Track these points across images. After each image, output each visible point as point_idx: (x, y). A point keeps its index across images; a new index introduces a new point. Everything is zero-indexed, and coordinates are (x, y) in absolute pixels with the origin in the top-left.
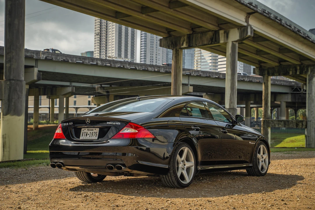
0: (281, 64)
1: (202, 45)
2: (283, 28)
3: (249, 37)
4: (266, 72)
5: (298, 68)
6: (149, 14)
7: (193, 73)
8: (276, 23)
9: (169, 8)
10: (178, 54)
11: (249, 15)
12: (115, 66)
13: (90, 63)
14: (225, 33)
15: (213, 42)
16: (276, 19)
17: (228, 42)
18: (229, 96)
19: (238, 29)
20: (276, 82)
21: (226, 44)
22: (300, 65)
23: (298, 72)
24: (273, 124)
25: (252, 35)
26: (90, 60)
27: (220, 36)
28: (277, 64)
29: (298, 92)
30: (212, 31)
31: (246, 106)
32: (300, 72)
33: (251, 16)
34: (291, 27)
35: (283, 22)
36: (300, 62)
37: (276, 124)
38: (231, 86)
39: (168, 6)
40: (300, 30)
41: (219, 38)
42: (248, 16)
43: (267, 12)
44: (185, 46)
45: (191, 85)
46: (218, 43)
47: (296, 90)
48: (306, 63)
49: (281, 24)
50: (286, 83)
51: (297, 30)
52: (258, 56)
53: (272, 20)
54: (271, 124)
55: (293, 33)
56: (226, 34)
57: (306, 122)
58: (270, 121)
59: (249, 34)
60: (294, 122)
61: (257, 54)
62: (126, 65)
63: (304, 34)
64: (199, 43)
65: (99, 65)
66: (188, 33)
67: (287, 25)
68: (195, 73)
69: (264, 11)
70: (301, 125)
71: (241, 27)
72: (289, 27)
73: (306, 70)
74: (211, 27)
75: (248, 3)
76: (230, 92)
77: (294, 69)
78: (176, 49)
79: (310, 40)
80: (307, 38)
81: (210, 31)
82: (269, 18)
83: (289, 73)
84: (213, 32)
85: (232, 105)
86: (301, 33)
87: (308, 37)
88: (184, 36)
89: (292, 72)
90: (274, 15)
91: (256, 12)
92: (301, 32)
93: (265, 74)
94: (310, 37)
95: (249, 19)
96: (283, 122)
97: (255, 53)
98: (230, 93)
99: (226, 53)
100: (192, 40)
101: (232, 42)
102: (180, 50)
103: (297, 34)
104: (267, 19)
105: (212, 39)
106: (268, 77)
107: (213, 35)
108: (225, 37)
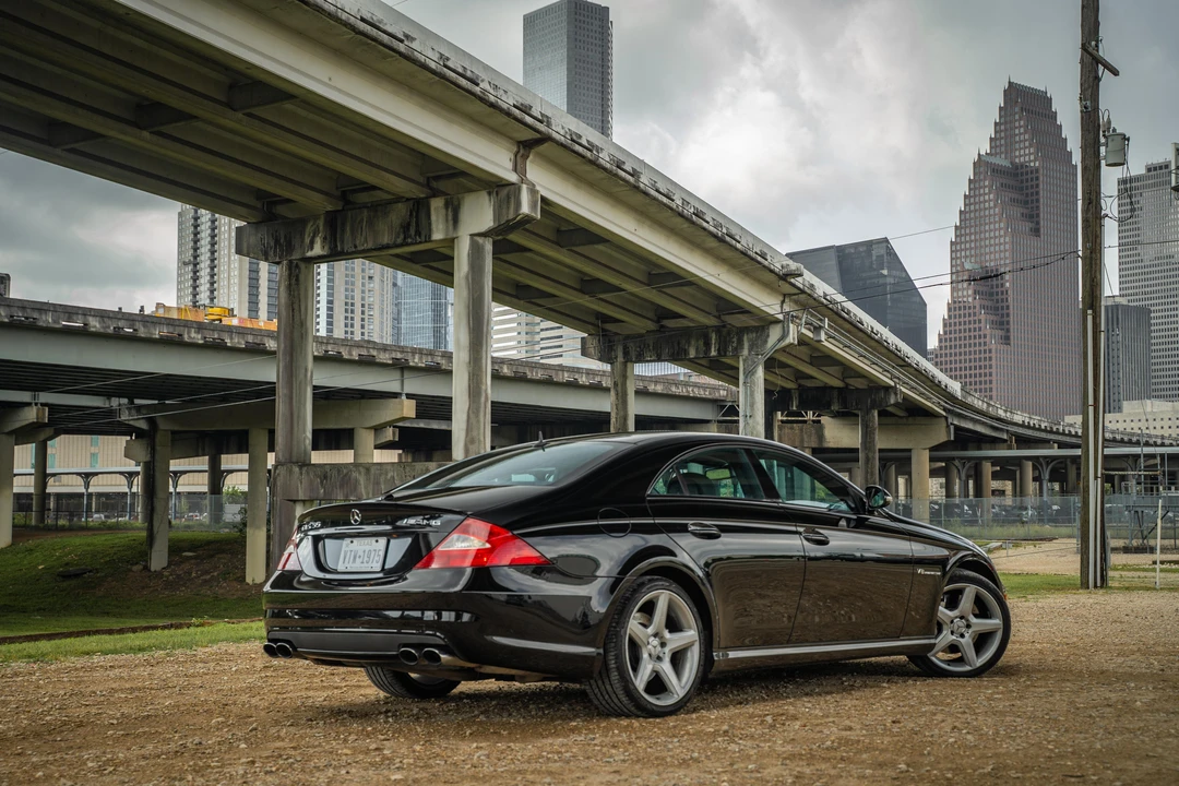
0: (661, 326)
1: (375, 249)
2: (646, 200)
3: (528, 220)
4: (620, 352)
5: (714, 336)
6: (164, 129)
7: (416, 360)
8: (621, 182)
9: (230, 105)
10: (297, 280)
11: (524, 148)
12: (148, 336)
13: (59, 323)
14: (447, 205)
15: (410, 237)
17: (457, 237)
18: (465, 417)
19: (489, 194)
20: (674, 389)
21: (451, 242)
22: (718, 330)
23: (713, 349)
25: (536, 213)
26: (62, 315)
27: (433, 218)
28: (651, 326)
30: (408, 199)
32: (719, 350)
33: (533, 152)
34: (673, 200)
35: (644, 180)
36: (719, 317)
38: (469, 386)
39: (223, 99)
40: (704, 214)
41: (430, 224)
42: (522, 151)
43: (585, 143)
44: (318, 250)
45: (409, 396)
46: (426, 242)
48: (737, 321)
49: (637, 188)
50: (702, 392)
51: (691, 211)
52: (587, 297)
53: (605, 169)
55: (680, 220)
56: (450, 210)
59: (525, 209)
61: (582, 291)
62: (189, 333)
63: (715, 227)
64: (366, 241)
65: (92, 329)
66: (329, 208)
67: (657, 191)
68: (421, 359)
69: (575, 138)
71: (498, 186)
72: (665, 200)
73: (735, 345)
74: (400, 186)
75: (515, 106)
76: (468, 406)
77: (701, 343)
78: (291, 262)
79: (738, 246)
80: (728, 239)
81: (399, 199)
82: (594, 163)
83: (686, 352)
84: (411, 202)
85: (472, 448)
86: (708, 222)
87: (731, 236)
88: (316, 217)
89: (697, 349)
90: (611, 155)
91: (548, 139)
92: (708, 219)
93: (616, 358)
94: (738, 238)
95: (528, 162)
97: (578, 287)
98: (466, 410)
99: (452, 274)
100: (343, 231)
101: (472, 236)
102: (302, 265)
103: (693, 223)
104: (588, 168)
105: (405, 228)
106: (625, 364)
107: (411, 215)
108: (447, 220)
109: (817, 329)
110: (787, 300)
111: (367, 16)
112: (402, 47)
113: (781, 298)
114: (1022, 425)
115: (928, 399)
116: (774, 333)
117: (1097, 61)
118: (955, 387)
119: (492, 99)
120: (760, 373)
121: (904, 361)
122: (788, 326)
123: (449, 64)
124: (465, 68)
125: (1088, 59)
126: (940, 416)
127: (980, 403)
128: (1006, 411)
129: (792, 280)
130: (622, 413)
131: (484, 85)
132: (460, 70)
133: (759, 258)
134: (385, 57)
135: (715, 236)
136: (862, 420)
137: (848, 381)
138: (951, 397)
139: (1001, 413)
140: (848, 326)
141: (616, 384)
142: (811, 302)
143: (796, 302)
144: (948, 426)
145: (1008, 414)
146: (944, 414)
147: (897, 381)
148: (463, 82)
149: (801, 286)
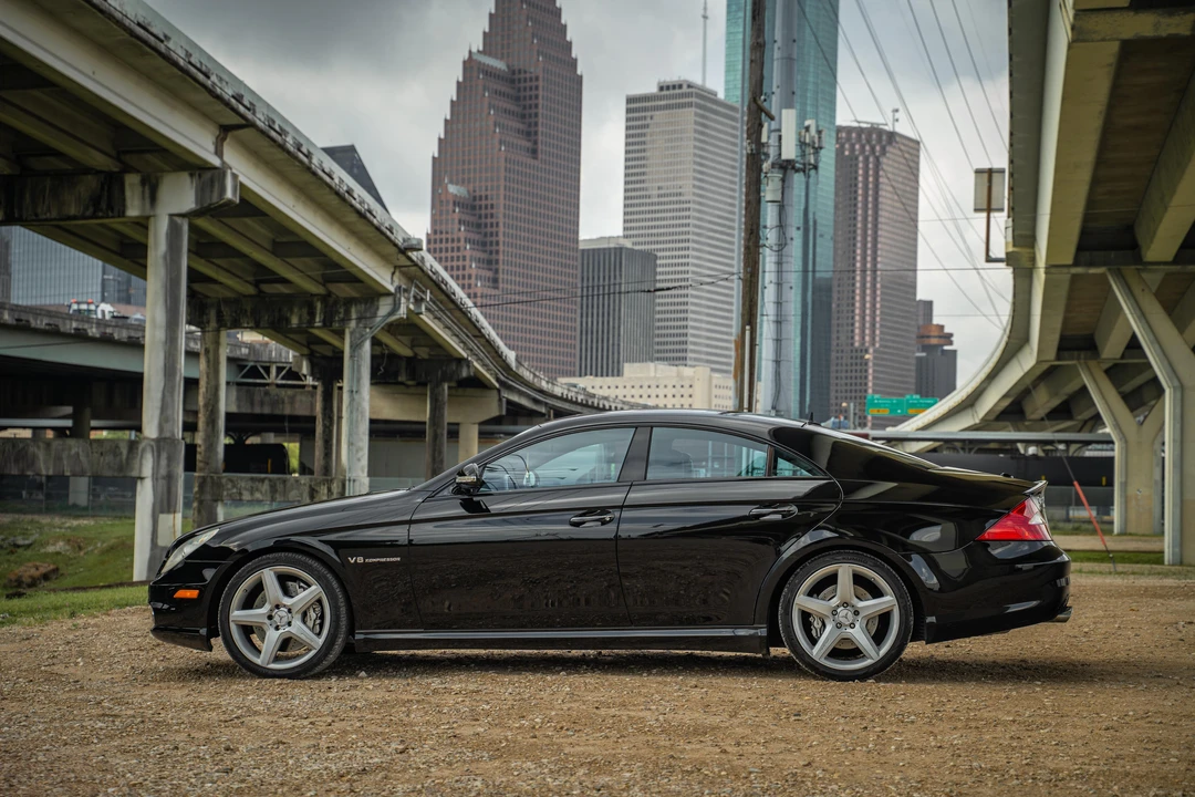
0: (261, 291)
1: (60, 220)
2: (313, 179)
4: (213, 314)
5: (319, 306)
8: (297, 163)
11: (225, 131)
14: (143, 182)
15: (101, 210)
16: (299, 150)
17: (154, 216)
18: (159, 395)
19: (191, 175)
21: (143, 224)
22: (325, 298)
23: (317, 320)
24: (235, 490)
25: (236, 198)
27: (128, 193)
28: (251, 290)
29: (258, 381)
30: (98, 172)
31: (74, 423)
32: (324, 321)
33: (230, 135)
34: (332, 179)
35: (315, 161)
36: (324, 285)
37: (246, 489)
38: (165, 365)
40: (353, 190)
41: (124, 200)
42: (222, 136)
43: (277, 128)
46: (119, 216)
47: (254, 372)
48: (343, 290)
49: (307, 168)
51: (345, 188)
52: (203, 261)
53: (289, 152)
54: (228, 489)
55: (334, 197)
56: (147, 187)
57: (340, 484)
58: (224, 481)
59: (229, 194)
60: (305, 484)
63: (360, 203)
64: (49, 210)
66: (7, 172)
67: (324, 171)
69: (270, 123)
70: (326, 491)
71: (201, 169)
73: (341, 316)
74: (99, 160)
76: (162, 384)
77: (305, 311)
79: (375, 221)
80: (368, 215)
81: (87, 170)
82: (282, 147)
83: (288, 321)
84: (102, 177)
85: (167, 427)
86: (355, 199)
87: (370, 212)
89: (300, 319)
90: (294, 138)
91: (251, 125)
92: (356, 196)
93: (208, 322)
94: (374, 213)
95: (225, 144)
96: (267, 482)
98: (161, 388)
100: (22, 198)
101: (171, 215)
103: (344, 200)
104: (275, 150)
105: (95, 201)
106: (218, 331)
107: (102, 188)
108: (143, 198)
109: (418, 301)
110: (397, 273)
111: (141, 20)
112: (162, 47)
113: (392, 270)
114: (561, 398)
115: (488, 370)
116: (384, 307)
117: (761, 110)
118: (511, 356)
119: (219, 91)
120: (367, 345)
121: (480, 331)
122: (400, 300)
123: (193, 60)
124: (201, 63)
125: (754, 107)
126: (494, 388)
127: (528, 373)
128: (548, 382)
129: (410, 254)
130: (213, 383)
131: (214, 78)
132: (198, 65)
133: (388, 233)
134: (144, 54)
135: (358, 212)
136: (431, 393)
137: (417, 349)
138: (506, 367)
139: (544, 385)
140: (443, 297)
141: (207, 351)
142: (419, 273)
143: (404, 274)
144: (500, 400)
145: (550, 385)
146: (497, 385)
147: (469, 352)
148: (201, 77)
149: (415, 259)
